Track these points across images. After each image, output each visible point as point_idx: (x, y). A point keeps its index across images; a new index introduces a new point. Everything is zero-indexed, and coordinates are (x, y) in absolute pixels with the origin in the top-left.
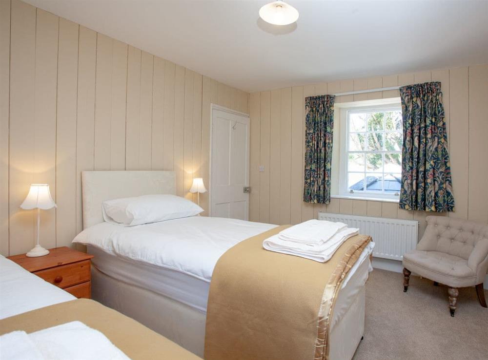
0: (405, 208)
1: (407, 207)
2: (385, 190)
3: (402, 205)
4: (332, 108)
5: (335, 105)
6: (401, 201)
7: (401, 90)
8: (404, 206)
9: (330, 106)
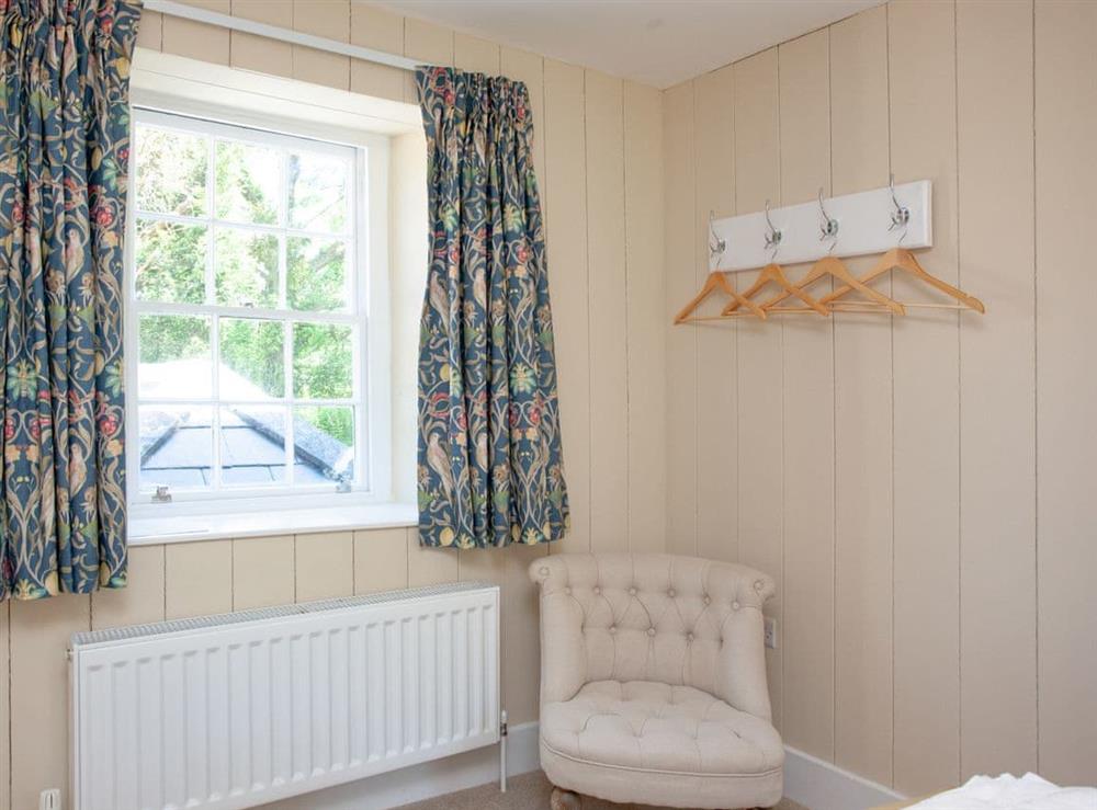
0: (438, 543)
1: (447, 537)
2: (225, 467)
3: (427, 533)
4: (119, 63)
5: (139, 53)
6: (424, 518)
7: (419, 76)
8: (437, 535)
9: (113, 54)
